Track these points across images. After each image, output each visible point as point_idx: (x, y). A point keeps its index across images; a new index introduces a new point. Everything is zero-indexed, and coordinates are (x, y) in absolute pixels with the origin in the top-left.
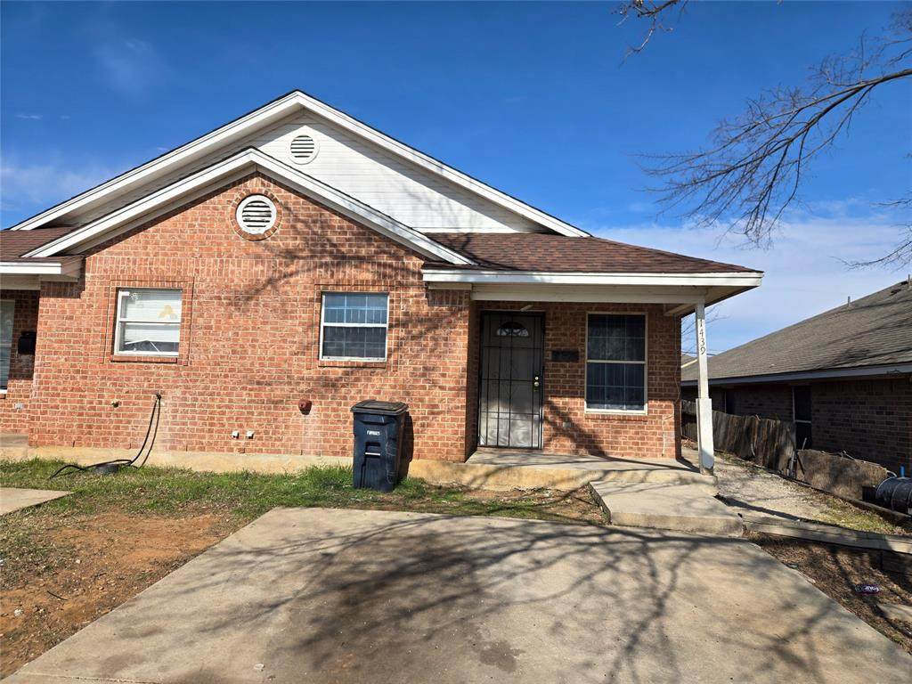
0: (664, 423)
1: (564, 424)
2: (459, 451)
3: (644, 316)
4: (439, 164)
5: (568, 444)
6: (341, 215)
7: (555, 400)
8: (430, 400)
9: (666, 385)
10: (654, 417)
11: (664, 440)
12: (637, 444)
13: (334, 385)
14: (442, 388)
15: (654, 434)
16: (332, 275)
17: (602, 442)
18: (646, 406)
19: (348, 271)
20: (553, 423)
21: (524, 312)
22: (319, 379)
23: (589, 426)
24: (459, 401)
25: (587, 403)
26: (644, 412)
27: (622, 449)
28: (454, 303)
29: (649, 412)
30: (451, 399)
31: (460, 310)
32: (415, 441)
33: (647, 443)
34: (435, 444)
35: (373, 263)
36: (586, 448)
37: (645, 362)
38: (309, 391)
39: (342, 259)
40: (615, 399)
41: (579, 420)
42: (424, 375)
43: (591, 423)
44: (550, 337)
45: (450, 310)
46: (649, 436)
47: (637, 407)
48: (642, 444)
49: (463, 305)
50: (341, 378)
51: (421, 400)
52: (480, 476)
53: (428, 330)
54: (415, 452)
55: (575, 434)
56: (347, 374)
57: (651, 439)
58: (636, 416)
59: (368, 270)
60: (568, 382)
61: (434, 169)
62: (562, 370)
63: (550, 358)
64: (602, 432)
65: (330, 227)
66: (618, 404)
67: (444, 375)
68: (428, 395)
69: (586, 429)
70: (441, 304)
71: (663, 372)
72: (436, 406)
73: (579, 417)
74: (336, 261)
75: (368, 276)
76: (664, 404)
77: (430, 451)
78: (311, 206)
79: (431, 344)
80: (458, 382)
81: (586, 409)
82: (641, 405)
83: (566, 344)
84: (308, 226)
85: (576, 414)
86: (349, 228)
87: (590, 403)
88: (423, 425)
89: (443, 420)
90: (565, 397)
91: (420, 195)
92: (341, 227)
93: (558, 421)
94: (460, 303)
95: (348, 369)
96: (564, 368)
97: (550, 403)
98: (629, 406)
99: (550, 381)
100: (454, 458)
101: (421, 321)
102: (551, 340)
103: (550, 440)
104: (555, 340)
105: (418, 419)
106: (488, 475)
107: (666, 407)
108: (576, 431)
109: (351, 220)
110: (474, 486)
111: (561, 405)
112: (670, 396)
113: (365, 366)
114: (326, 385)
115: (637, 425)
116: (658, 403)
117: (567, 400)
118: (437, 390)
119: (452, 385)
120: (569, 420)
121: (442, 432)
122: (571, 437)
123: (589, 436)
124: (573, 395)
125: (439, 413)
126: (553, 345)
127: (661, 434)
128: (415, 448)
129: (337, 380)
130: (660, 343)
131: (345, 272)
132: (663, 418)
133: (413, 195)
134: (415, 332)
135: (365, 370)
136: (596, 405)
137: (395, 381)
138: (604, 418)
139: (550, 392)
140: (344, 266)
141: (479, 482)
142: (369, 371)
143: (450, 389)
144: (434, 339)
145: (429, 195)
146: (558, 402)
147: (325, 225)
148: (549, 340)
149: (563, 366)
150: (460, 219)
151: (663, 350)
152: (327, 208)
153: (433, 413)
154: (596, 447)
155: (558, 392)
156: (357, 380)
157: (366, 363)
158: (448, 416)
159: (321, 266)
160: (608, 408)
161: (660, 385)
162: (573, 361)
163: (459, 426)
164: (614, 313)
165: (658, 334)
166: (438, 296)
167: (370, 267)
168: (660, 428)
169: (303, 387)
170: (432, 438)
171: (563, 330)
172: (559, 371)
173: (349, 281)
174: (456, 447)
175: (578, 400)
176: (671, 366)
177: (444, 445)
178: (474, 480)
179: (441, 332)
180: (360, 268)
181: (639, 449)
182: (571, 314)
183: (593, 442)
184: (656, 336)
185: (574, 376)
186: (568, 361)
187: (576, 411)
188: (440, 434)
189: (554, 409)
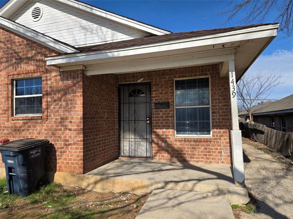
0: (223, 142)
1: (163, 144)
2: (80, 167)
3: (208, 78)
4: (90, 7)
5: (166, 155)
6: (19, 36)
7: (158, 131)
8: (65, 137)
9: (223, 119)
10: (216, 139)
11: (223, 153)
12: (206, 155)
13: (19, 130)
14: (70, 130)
15: (217, 149)
16: (16, 70)
17: (185, 154)
18: (211, 132)
19: (22, 66)
20: (157, 144)
21: (139, 83)
22: (12, 127)
23: (177, 145)
24: (79, 137)
25: (177, 131)
26: (210, 136)
27: (197, 158)
28: (74, 78)
29: (213, 136)
30: (75, 136)
31: (78, 82)
32: (58, 161)
33: (212, 155)
34: (68, 163)
35: (34, 60)
36: (176, 157)
37: (210, 106)
38: (8, 134)
39: (20, 60)
40: (194, 129)
41: (171, 141)
42: (61, 122)
43: (178, 143)
44: (154, 95)
45: (73, 82)
46: (213, 150)
47: (206, 133)
48: (209, 155)
49: (79, 79)
50: (22, 126)
51: (60, 137)
52: (92, 184)
53: (62, 96)
54: (58, 168)
55: (170, 149)
56: (24, 123)
57: (215, 152)
58: (204, 139)
59: (31, 64)
60: (164, 120)
61: (88, 10)
62: (161, 113)
63: (153, 107)
64: (185, 148)
65: (14, 43)
66: (195, 131)
67: (71, 122)
68: (63, 134)
69: (176, 147)
70: (67, 80)
71: (221, 111)
72: (67, 141)
73: (171, 140)
74: (17, 61)
75: (32, 68)
76: (222, 131)
77: (65, 167)
78: (6, 33)
79: (64, 103)
80: (78, 126)
81: (176, 135)
82: (208, 132)
83: (162, 98)
84: (5, 45)
85: (169, 138)
86: (23, 42)
87: (179, 131)
88: (61, 152)
89: (71, 148)
90: (163, 129)
91: (88, 27)
92: (18, 42)
93: (160, 142)
94: (78, 78)
95: (25, 121)
96: (162, 113)
97: (155, 132)
98: (201, 133)
99: (155, 120)
100: (77, 171)
101: (59, 91)
102: (154, 97)
103: (156, 153)
104: (156, 97)
105: (59, 148)
106: (96, 183)
107: (224, 132)
108: (170, 148)
109: (23, 37)
110: (89, 189)
111: (161, 133)
112: (226, 125)
113: (32, 119)
114: (15, 130)
115: (205, 144)
116: (218, 130)
117: (164, 130)
118: (68, 131)
119: (75, 127)
120: (166, 142)
121: (71, 156)
122: (167, 151)
123: (178, 151)
124: (168, 127)
125: (69, 145)
126: (156, 100)
127: (220, 149)
128: (58, 165)
129: (20, 127)
130: (218, 93)
131: (21, 67)
132: (222, 139)
133: (84, 28)
134: (56, 97)
135: (32, 121)
136: (182, 132)
137: (47, 126)
138: (185, 140)
139: (155, 126)
140: (21, 64)
141: (91, 187)
142: (34, 121)
143: (75, 130)
144: (65, 101)
145: (91, 26)
146: (160, 131)
147: (12, 42)
148: (153, 97)
149: (161, 111)
150: (107, 36)
151: (220, 98)
152: (12, 33)
153: (66, 145)
154: (182, 157)
155: (159, 126)
156: (29, 127)
157: (32, 117)
158: (74, 146)
159: (11, 65)
160: (189, 134)
161: (219, 119)
162: (167, 108)
163: (80, 152)
164: (190, 78)
165: (217, 88)
166: (66, 75)
167: (32, 62)
168: (220, 146)
169: (6, 132)
170: (65, 159)
171: (160, 91)
172: (159, 114)
173: (23, 72)
174: (78, 165)
175: (171, 130)
176: (226, 107)
177: (72, 163)
178: (88, 185)
179: (69, 97)
180: (28, 63)
181: (207, 158)
182: (165, 81)
183: (180, 154)
184: (216, 89)
185: (167, 117)
186: (164, 108)
187: (170, 136)
188: (70, 157)
189: (158, 135)
